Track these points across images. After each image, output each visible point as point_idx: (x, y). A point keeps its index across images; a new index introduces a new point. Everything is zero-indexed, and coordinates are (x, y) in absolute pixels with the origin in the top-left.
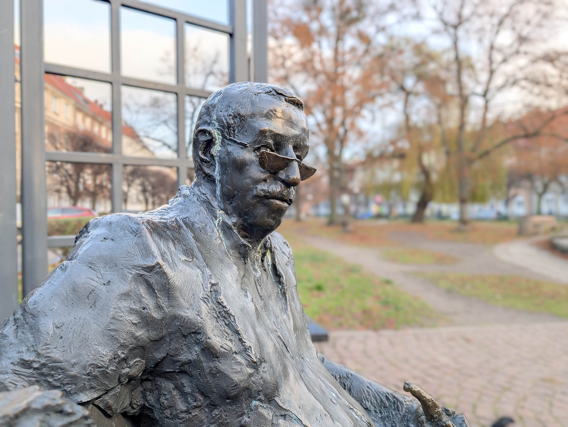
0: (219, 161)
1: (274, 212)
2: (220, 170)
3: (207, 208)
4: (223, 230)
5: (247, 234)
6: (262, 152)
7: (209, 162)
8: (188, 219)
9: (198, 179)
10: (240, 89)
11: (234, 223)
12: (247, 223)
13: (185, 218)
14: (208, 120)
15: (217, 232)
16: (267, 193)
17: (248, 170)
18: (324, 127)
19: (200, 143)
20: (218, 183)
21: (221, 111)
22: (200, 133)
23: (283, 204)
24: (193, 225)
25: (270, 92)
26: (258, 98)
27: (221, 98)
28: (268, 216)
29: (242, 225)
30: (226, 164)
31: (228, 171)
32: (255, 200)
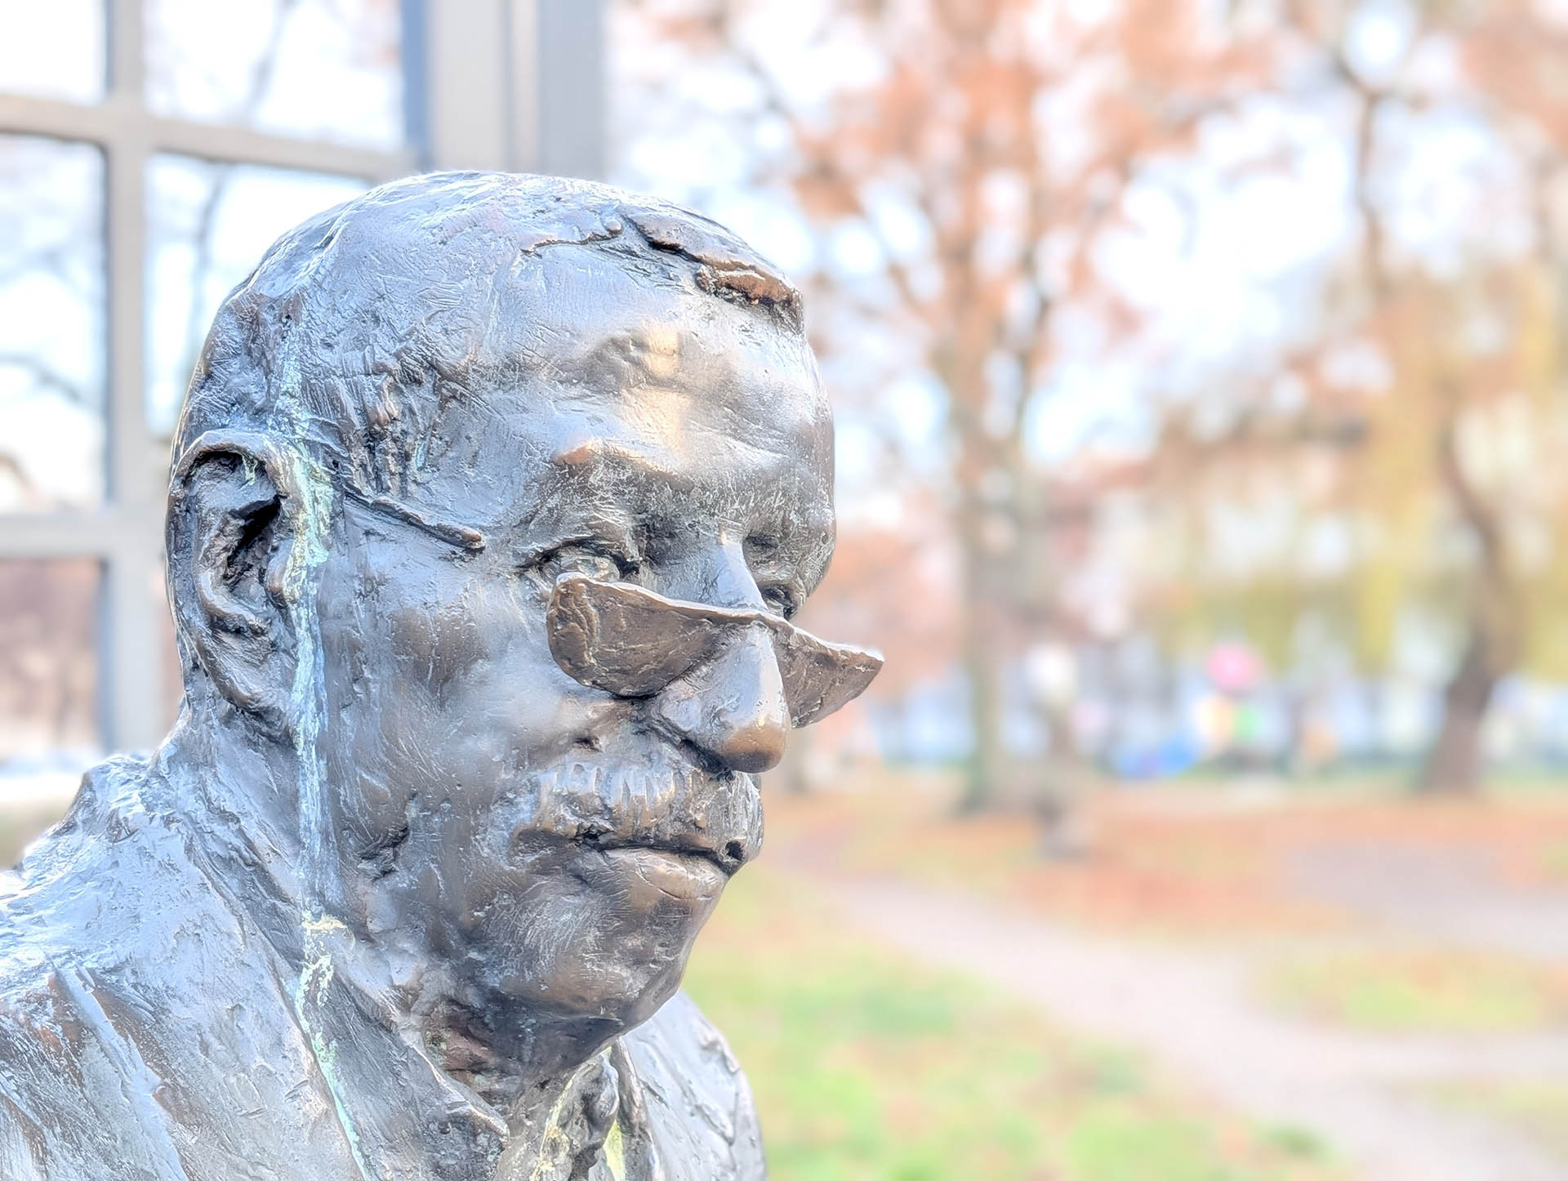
0: (316, 628)
1: (640, 926)
2: (322, 679)
3: (244, 899)
4: (339, 1033)
5: (480, 1051)
6: (566, 585)
7: (257, 633)
8: (134, 972)
9: (194, 723)
10: (439, 217)
11: (405, 990)
12: (480, 986)
13: (111, 971)
14: (253, 389)
15: (303, 1049)
16: (596, 818)
17: (482, 682)
18: (930, 281)
19: (204, 526)
20: (310, 756)
21: (329, 346)
22: (206, 469)
23: (691, 877)
24: (159, 1012)
25: (607, 234)
26: (539, 274)
27: (328, 265)
28: (606, 946)
29: (452, 1001)
30: (355, 647)
31: (371, 685)
32: (530, 859)
